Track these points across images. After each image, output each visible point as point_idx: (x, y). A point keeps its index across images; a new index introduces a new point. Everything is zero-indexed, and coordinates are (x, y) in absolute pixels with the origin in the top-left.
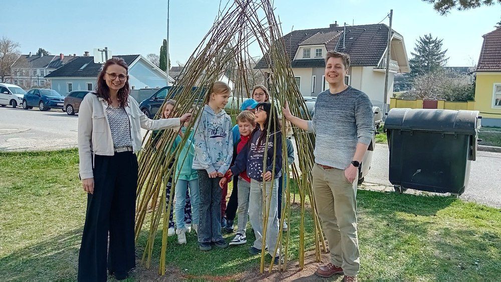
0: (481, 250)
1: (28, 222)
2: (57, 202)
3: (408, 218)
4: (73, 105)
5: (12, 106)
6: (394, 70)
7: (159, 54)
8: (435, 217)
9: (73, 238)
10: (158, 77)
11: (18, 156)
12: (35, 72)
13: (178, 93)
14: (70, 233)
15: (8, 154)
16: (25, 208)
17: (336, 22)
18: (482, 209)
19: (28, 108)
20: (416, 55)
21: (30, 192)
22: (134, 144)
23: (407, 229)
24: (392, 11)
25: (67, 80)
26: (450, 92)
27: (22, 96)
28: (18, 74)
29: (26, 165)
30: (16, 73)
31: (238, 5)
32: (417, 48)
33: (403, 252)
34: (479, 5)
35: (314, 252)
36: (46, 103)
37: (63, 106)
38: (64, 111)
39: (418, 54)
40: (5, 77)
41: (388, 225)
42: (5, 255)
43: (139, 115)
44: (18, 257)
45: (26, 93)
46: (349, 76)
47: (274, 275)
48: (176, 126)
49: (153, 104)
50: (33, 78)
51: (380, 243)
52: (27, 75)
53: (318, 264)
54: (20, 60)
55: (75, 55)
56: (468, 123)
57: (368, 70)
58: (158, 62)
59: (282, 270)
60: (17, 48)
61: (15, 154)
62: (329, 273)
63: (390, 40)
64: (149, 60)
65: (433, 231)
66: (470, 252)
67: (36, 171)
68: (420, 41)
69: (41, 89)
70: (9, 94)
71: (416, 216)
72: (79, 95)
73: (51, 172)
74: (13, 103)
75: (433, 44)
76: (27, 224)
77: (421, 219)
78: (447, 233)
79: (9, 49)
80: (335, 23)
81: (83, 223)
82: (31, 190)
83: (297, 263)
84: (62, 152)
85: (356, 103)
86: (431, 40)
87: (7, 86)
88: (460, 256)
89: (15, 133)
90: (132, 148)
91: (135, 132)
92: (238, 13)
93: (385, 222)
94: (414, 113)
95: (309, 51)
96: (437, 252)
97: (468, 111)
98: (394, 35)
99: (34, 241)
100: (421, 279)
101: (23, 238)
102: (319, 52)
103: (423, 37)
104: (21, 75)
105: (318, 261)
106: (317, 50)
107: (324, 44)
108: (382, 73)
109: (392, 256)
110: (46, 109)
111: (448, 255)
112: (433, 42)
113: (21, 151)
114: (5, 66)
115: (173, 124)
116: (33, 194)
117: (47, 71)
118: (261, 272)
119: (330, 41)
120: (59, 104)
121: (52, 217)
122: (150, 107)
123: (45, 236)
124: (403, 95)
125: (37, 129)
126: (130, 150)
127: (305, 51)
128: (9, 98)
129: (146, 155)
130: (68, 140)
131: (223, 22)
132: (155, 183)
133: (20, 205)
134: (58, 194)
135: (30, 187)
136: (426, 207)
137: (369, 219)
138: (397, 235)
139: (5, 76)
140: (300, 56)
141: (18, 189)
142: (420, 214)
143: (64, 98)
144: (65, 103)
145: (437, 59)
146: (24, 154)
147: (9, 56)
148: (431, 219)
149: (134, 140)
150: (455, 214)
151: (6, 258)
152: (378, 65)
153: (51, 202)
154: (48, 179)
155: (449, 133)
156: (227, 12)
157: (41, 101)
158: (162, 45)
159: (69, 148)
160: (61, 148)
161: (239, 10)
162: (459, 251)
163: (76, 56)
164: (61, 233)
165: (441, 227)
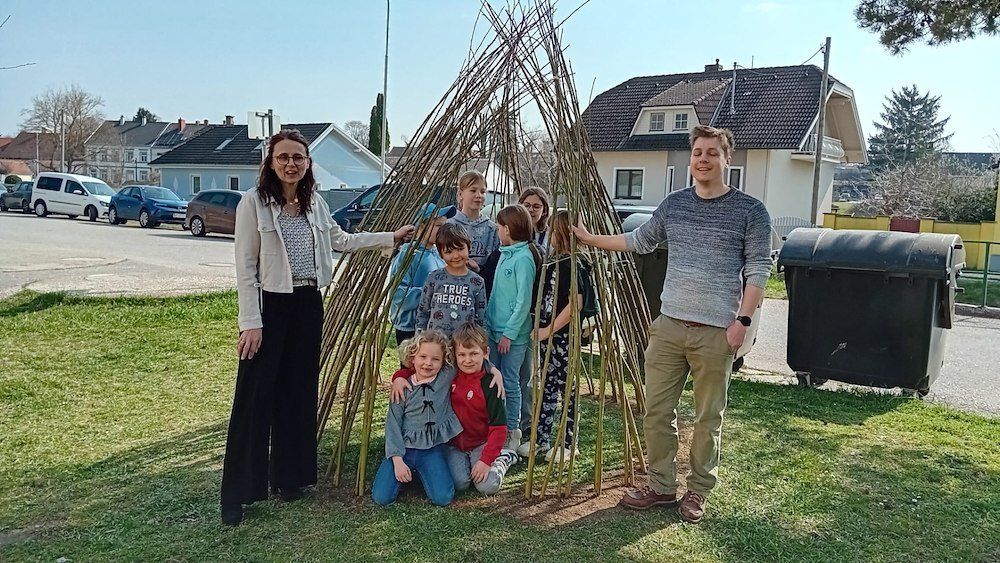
0: (931, 481)
1: (134, 412)
2: (181, 383)
3: (810, 428)
4: (204, 217)
5: (88, 218)
6: (834, 158)
7: (367, 122)
8: (861, 427)
9: (210, 437)
10: (367, 168)
11: (108, 305)
12: (131, 155)
13: (396, 192)
14: (207, 430)
15: (91, 301)
16: (126, 390)
17: (718, 60)
18: (957, 418)
19: (119, 221)
20: (884, 128)
21: (132, 364)
22: (319, 274)
23: (803, 444)
24: (829, 39)
25: (193, 171)
26: (949, 204)
27: (108, 199)
28: (98, 157)
29: (124, 320)
30: (94, 155)
31: (503, 41)
32: (886, 113)
33: (786, 480)
34: (971, 34)
35: (622, 471)
36: (152, 213)
37: (184, 219)
38: (186, 229)
39: (890, 126)
40: (73, 163)
41: (768, 436)
42: (98, 459)
43: (330, 226)
44: (120, 462)
45: (115, 194)
46: (742, 168)
47: (549, 502)
48: (386, 248)
49: (354, 217)
50: (126, 165)
51: (745, 464)
52: (115, 159)
53: (627, 489)
54: (102, 130)
55: (206, 121)
56: (934, 256)
57: (781, 156)
58: (366, 137)
59: (563, 495)
60: (98, 107)
61: (103, 301)
62: (643, 502)
63: (824, 98)
64: (348, 134)
65: (849, 449)
66: (908, 484)
67: (143, 331)
68: (894, 99)
69: (143, 187)
70: (83, 194)
71: (826, 424)
72: (215, 198)
73: (169, 334)
74: (91, 213)
75: (920, 107)
76: (130, 415)
77: (832, 429)
78: (876, 452)
79: (83, 108)
80: (715, 63)
81: (228, 415)
82: (135, 362)
83: (592, 486)
84: (186, 299)
85: (749, 219)
86: (916, 98)
87: (80, 179)
88: (888, 488)
89: (100, 265)
90: (315, 281)
91: (322, 254)
92: (502, 54)
93: (764, 432)
94: (835, 238)
95: (661, 117)
96: (847, 481)
97: (936, 235)
98: (835, 88)
99: (146, 441)
100: (807, 520)
101: (126, 434)
102: (682, 119)
103: (899, 91)
104: (104, 159)
105: (629, 485)
106: (678, 116)
107: (693, 104)
108: (809, 163)
109: (764, 484)
110: (152, 224)
111: (865, 486)
112: (920, 101)
113: (114, 296)
114: (75, 141)
115: (382, 242)
116: (139, 368)
117: (154, 153)
118: (527, 496)
119: (703, 98)
120: (176, 216)
121: (173, 406)
122: (349, 224)
123: (163, 433)
124: (855, 209)
125: (139, 259)
126: (312, 284)
127: (653, 118)
128: (84, 202)
129: (339, 297)
130: (196, 279)
131: (476, 70)
132: (351, 343)
133: (117, 385)
134: (181, 369)
135: (133, 356)
136: (848, 411)
137: (734, 426)
138: (781, 453)
139: (74, 160)
140: (643, 127)
141: (113, 359)
142: (834, 422)
143: (185, 203)
144: (187, 214)
145: (928, 136)
146: (119, 301)
147: (81, 123)
148: (852, 430)
149: (321, 268)
150: (901, 425)
151: (101, 463)
152: (801, 146)
153: (171, 382)
154: (163, 344)
155: (898, 275)
156: (484, 53)
157: (144, 209)
158: (375, 104)
159: (199, 292)
160: (184, 293)
161: (505, 50)
162: (889, 481)
163: (209, 123)
164: (190, 430)
165: (868, 443)
